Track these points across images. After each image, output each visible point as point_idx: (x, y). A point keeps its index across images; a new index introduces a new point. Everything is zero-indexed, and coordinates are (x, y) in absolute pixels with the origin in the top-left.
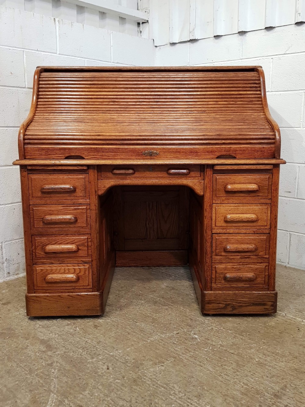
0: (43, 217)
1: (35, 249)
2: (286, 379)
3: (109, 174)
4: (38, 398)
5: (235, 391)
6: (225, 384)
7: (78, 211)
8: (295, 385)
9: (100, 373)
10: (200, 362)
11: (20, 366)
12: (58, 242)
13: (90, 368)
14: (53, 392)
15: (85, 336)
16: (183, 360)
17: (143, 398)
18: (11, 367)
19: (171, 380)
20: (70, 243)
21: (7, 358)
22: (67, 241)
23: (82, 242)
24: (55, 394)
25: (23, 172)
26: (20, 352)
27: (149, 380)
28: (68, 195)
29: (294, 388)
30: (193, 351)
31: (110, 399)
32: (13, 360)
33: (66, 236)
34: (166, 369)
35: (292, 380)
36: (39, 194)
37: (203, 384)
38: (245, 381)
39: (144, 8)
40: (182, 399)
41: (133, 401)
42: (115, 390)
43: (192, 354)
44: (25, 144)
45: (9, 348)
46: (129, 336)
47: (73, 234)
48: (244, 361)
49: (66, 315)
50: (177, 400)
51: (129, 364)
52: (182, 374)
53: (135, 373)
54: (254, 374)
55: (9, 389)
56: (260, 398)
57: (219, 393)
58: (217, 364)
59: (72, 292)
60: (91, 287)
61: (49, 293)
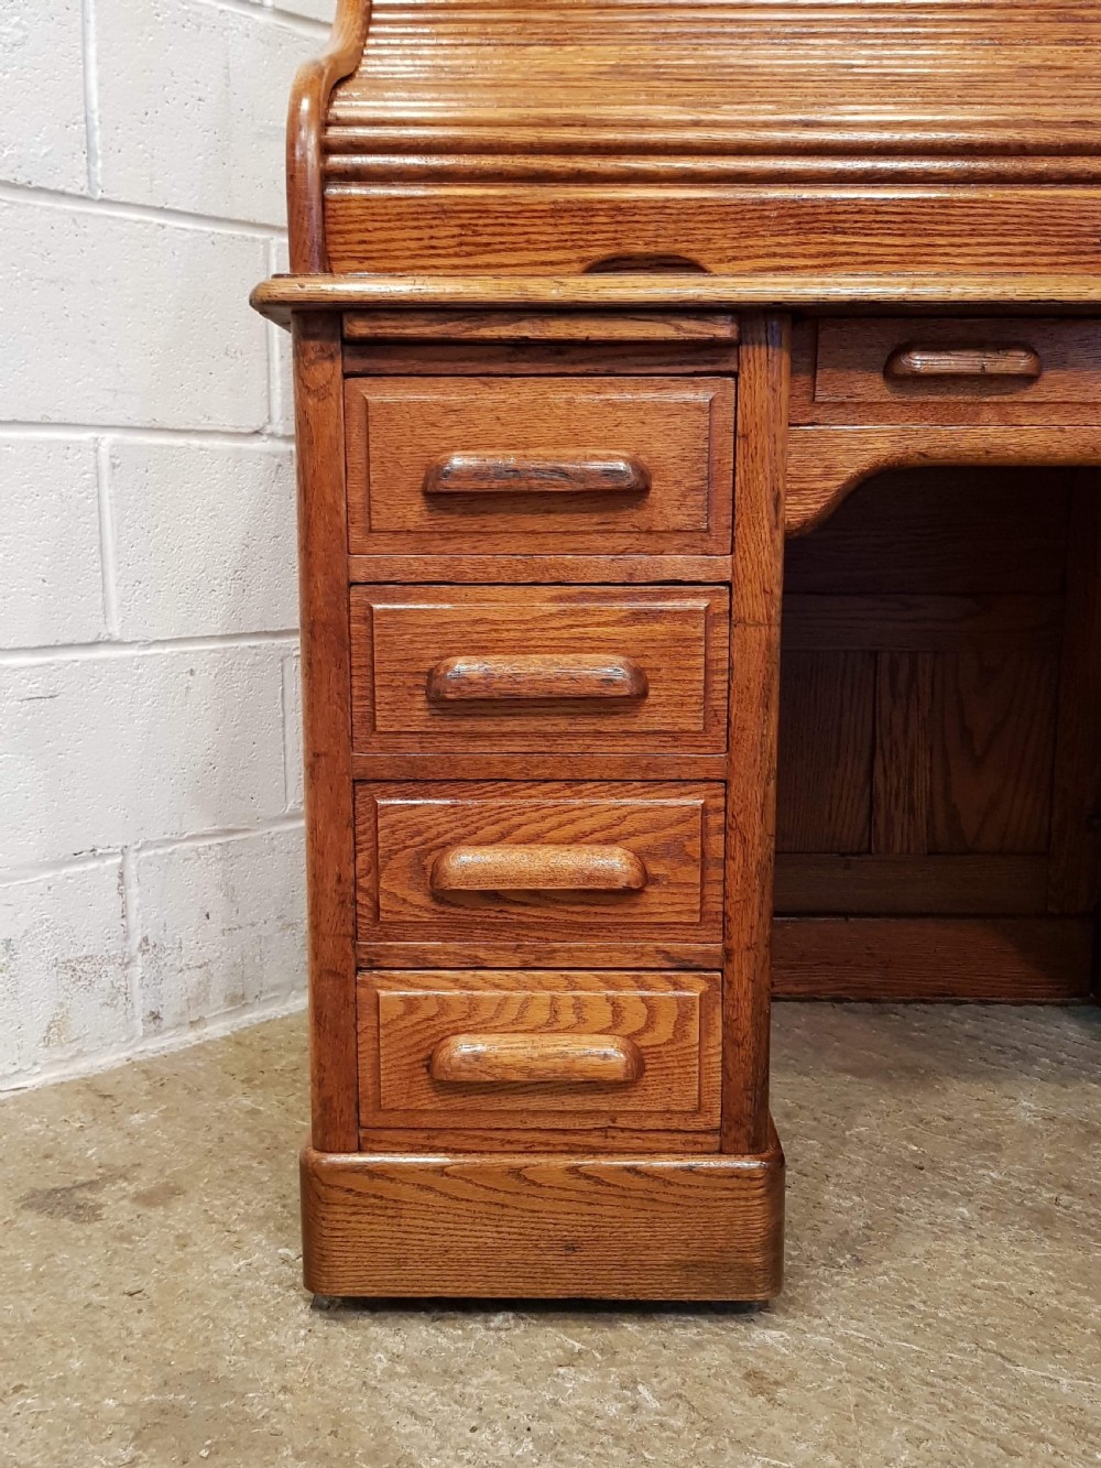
0: (432, 664)
1: (375, 868)
3: (871, 387)
7: (657, 627)
12: (520, 826)
20: (597, 836)
22: (572, 821)
23: (671, 831)
25: (312, 362)
28: (596, 519)
33: (568, 792)
36: (414, 513)
44: (329, 176)
47: (618, 781)
49: (552, 1291)
59: (594, 1151)
60: (717, 1122)
61: (446, 1150)
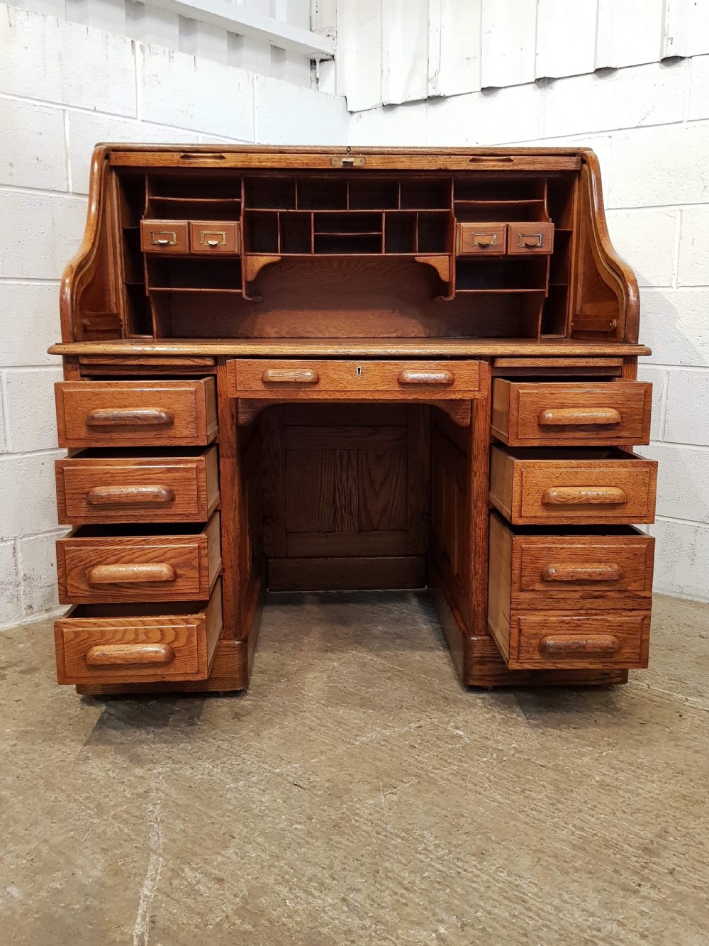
0: (88, 490)
1: (65, 575)
2: (664, 816)
4: (123, 865)
5: (557, 842)
6: (535, 828)
7: (178, 474)
8: (686, 828)
9: (256, 811)
10: (475, 785)
11: (76, 800)
13: (233, 800)
14: (155, 853)
15: (215, 734)
16: (436, 780)
17: (357, 860)
18: (54, 802)
19: (415, 821)
21: (44, 783)
24: (160, 855)
26: (73, 770)
27: (367, 822)
29: (684, 834)
30: (456, 763)
31: (286, 864)
32: (58, 788)
34: (402, 800)
35: (678, 819)
37: (487, 828)
38: (577, 822)
39: (325, 29)
40: (444, 861)
41: (337, 867)
42: (294, 846)
43: (455, 768)
45: (46, 764)
46: (312, 733)
48: (570, 781)
50: (433, 864)
51: (320, 790)
52: (438, 810)
53: (334, 808)
54: (596, 807)
55: (55, 846)
56: (613, 855)
57: (523, 847)
58: (512, 788)
